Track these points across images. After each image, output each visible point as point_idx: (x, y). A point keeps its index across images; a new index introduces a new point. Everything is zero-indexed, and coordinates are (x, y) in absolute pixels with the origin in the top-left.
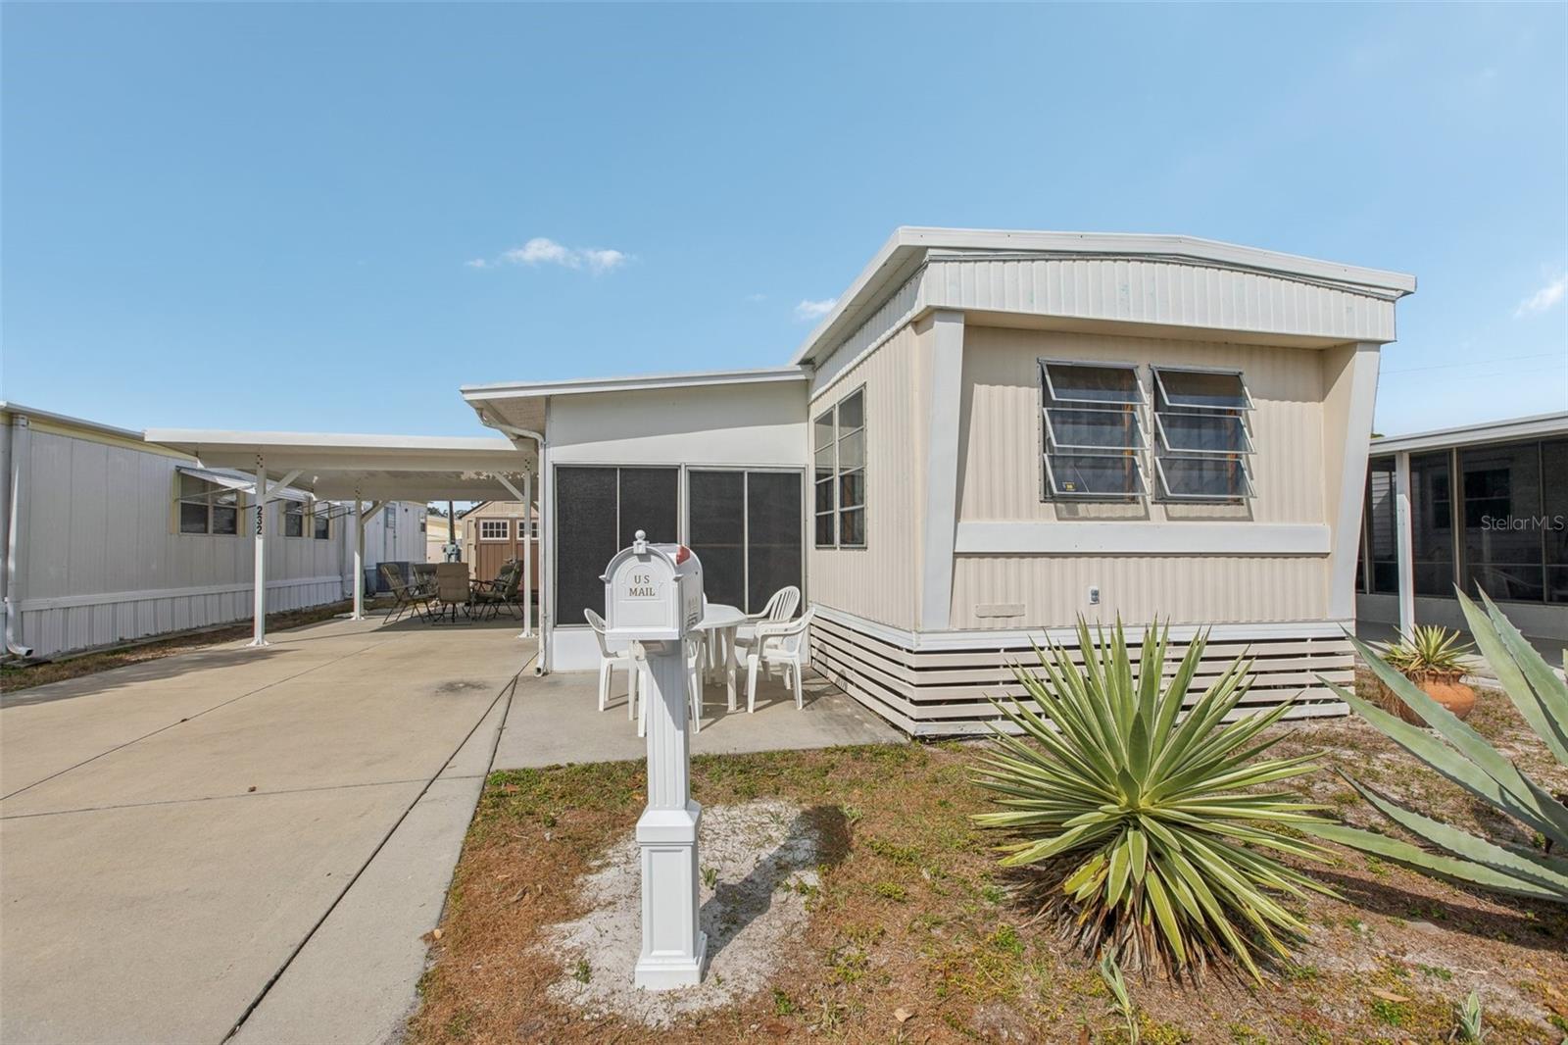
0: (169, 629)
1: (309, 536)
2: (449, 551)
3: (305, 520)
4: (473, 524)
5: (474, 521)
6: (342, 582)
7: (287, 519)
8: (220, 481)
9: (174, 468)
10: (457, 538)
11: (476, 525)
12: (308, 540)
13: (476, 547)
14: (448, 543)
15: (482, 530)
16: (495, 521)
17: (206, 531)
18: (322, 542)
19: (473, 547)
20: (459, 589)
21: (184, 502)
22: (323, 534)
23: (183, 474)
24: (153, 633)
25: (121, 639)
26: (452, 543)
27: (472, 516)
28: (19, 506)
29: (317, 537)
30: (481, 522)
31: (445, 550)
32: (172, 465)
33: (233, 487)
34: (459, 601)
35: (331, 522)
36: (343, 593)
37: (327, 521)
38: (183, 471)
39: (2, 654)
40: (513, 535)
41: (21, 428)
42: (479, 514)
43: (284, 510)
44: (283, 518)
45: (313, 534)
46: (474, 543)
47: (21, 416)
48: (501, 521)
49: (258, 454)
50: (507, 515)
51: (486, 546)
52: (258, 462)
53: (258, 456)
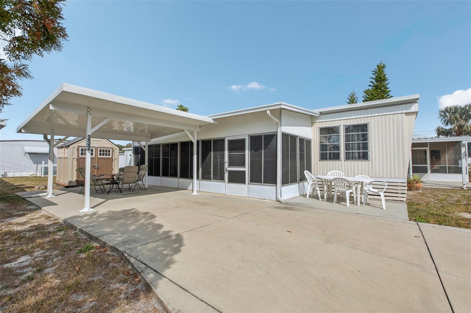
5: (77, 147)
11: (77, 149)
15: (80, 152)
19: (75, 160)
20: (133, 178)
27: (76, 145)
30: (80, 148)
34: (132, 183)
42: (79, 145)
46: (76, 158)
49: (88, 107)
50: (94, 145)
51: (82, 159)
52: (88, 111)
53: (89, 108)
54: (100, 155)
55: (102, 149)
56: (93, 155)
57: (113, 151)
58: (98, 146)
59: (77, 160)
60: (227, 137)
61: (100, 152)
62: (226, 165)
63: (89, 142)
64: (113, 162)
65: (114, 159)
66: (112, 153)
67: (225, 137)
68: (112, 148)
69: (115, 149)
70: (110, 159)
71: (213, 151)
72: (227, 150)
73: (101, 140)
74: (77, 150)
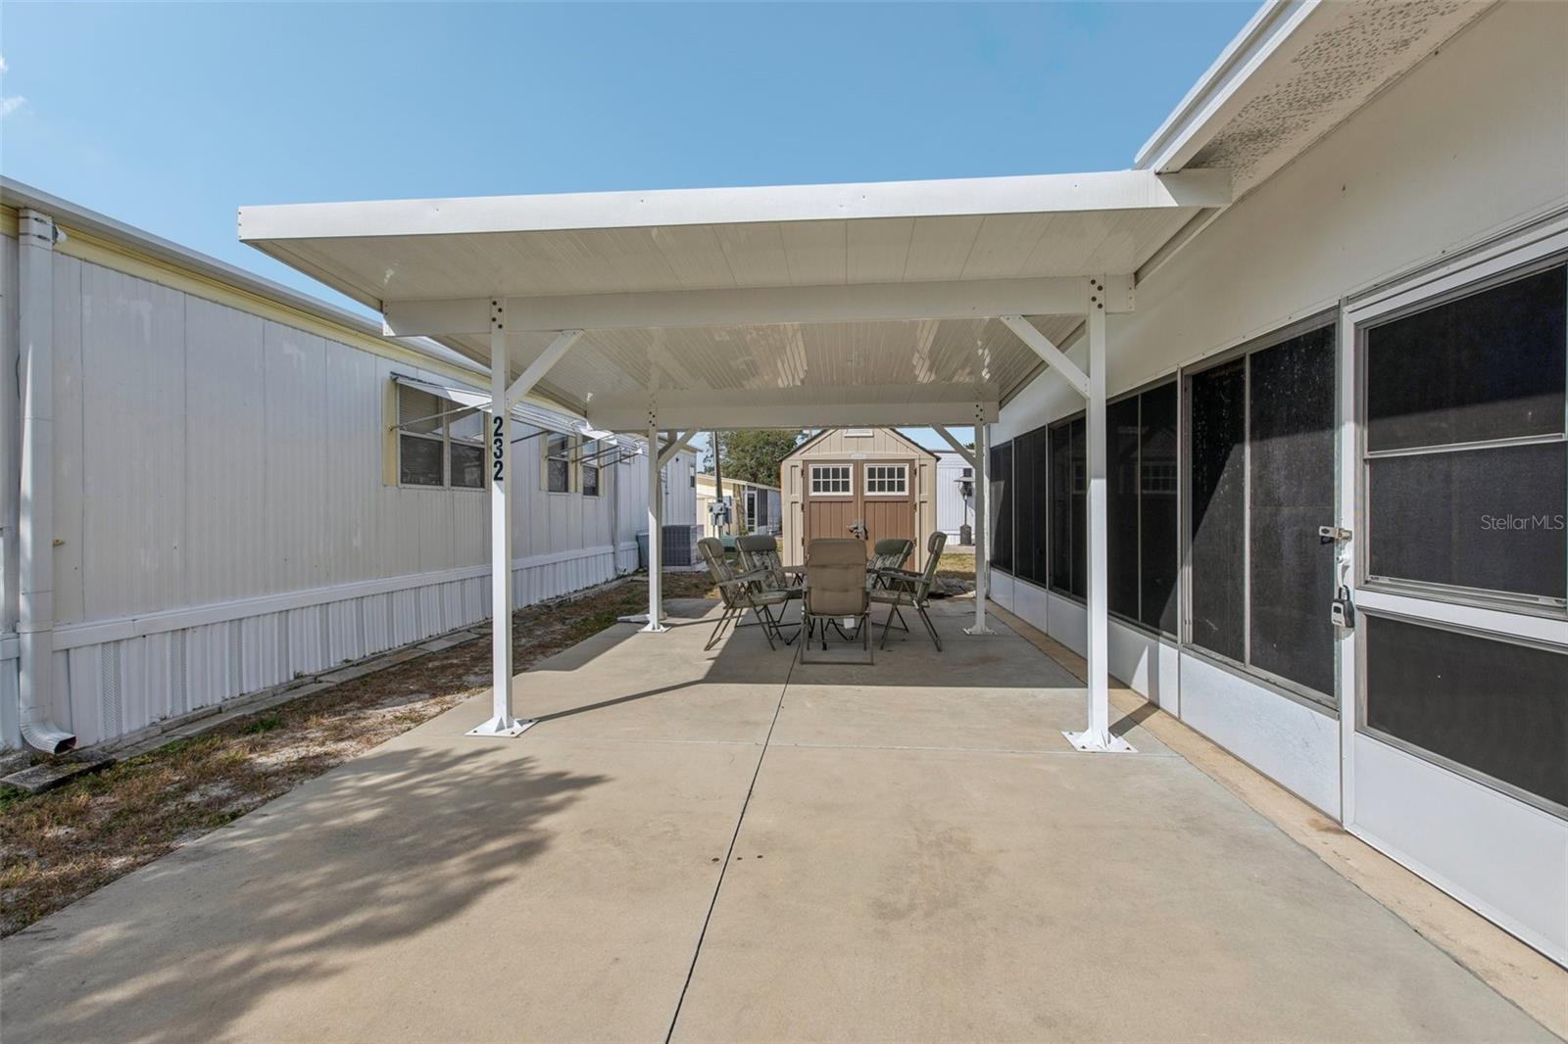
0: (382, 645)
1: (576, 491)
2: (716, 511)
3: (571, 467)
4: (798, 471)
5: (801, 467)
6: (614, 553)
7: (550, 467)
8: (456, 396)
9: (388, 375)
10: (724, 494)
11: (803, 471)
12: (576, 497)
13: (803, 506)
14: (715, 501)
15: (811, 480)
16: (831, 466)
17: (439, 482)
18: (590, 500)
19: (798, 507)
20: (847, 591)
21: (403, 432)
22: (592, 490)
23: (401, 385)
24: (355, 657)
25: (298, 676)
26: (720, 501)
27: (797, 459)
28: (35, 419)
29: (585, 494)
30: (811, 468)
31: (711, 510)
32: (385, 369)
33: (472, 405)
34: (846, 614)
35: (601, 472)
36: (616, 569)
37: (597, 471)
38: (400, 381)
39: (4, 753)
40: (858, 488)
41: (35, 241)
42: (808, 456)
43: (546, 454)
44: (545, 465)
45: (580, 489)
46: (801, 500)
47: (33, 214)
48: (840, 466)
49: (494, 299)
50: (850, 455)
51: (818, 504)
52: (494, 316)
53: (495, 303)
54: (871, 487)
55: (877, 466)
56: (848, 490)
57: (913, 472)
58: (864, 458)
59: (803, 509)
60: (1349, 300)
61: (869, 477)
62: (1348, 557)
63: (498, 444)
64: (917, 514)
65: (917, 501)
66: (910, 478)
67: (1337, 308)
68: (911, 462)
69: (920, 466)
70: (903, 501)
71: (1251, 440)
72: (1356, 420)
73: (869, 432)
74: (802, 474)
